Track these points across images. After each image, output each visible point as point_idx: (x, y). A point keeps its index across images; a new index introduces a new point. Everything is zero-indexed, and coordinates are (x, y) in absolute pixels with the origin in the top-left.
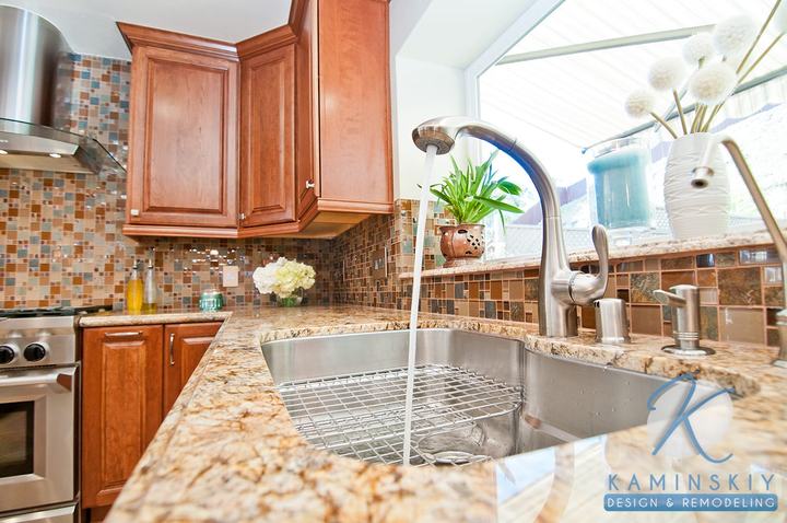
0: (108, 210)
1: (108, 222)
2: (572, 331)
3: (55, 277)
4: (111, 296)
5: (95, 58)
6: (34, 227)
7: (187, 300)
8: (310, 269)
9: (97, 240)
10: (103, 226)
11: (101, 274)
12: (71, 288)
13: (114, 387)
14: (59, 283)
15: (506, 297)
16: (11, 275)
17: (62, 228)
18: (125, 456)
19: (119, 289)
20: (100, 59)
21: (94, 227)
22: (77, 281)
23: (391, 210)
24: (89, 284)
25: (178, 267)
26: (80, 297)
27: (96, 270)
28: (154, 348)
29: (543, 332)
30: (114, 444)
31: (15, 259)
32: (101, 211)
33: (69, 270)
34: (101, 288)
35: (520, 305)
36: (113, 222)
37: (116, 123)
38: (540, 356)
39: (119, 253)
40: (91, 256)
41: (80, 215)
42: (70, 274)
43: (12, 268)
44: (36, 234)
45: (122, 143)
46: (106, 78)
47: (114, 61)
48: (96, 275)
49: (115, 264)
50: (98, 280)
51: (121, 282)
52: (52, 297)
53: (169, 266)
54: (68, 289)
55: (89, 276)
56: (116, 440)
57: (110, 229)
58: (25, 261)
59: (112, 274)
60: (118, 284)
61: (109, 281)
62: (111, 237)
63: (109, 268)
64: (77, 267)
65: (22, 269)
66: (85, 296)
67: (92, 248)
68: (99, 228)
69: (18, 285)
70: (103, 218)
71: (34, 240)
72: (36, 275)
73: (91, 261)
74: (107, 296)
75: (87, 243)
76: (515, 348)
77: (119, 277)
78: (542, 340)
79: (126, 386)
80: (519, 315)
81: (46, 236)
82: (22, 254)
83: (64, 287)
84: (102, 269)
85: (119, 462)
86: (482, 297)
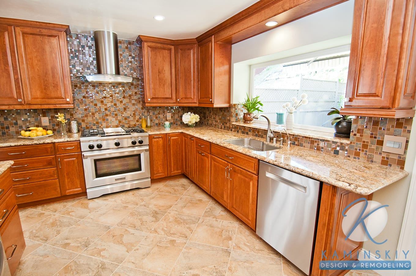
0: (132, 95)
1: (132, 100)
2: (270, 141)
3: (120, 118)
4: (135, 123)
5: (122, 40)
6: (112, 102)
7: (157, 124)
8: (198, 116)
9: (130, 105)
10: (131, 101)
11: (132, 117)
12: (124, 121)
13: (156, 150)
14: (120, 120)
15: (260, 134)
16: (107, 117)
17: (120, 102)
18: (159, 167)
19: (137, 121)
20: (124, 40)
21: (129, 101)
22: (126, 119)
23: (230, 106)
24: (129, 120)
25: (154, 114)
26: (127, 124)
27: (131, 115)
28: (165, 140)
29: (266, 141)
30: (157, 164)
31: (107, 112)
32: (130, 96)
33: (123, 115)
34: (133, 121)
35: (263, 136)
36: (134, 100)
37: (132, 64)
38: (266, 144)
39: (137, 109)
40: (129, 111)
41: (124, 97)
42: (123, 117)
43: (107, 115)
44: (113, 104)
45: (134, 72)
46: (127, 48)
47: (129, 41)
48: (131, 117)
49: (136, 113)
50: (132, 119)
51: (138, 119)
52: (119, 124)
53: (151, 114)
54: (123, 121)
55: (129, 117)
56: (157, 163)
57: (133, 102)
58: (110, 113)
59: (135, 116)
60: (137, 120)
61: (134, 119)
62: (134, 104)
63: (134, 114)
64: (125, 115)
65: (110, 115)
66: (128, 124)
67: (129, 108)
68: (130, 102)
69: (109, 121)
70: (131, 98)
71: (112, 106)
72: (114, 117)
73: (129, 112)
74: (134, 123)
75: (127, 107)
76: (262, 143)
77: (137, 117)
78: (266, 143)
79: (159, 150)
80: (262, 137)
81: (115, 105)
82: (109, 111)
83: (122, 121)
84: (132, 115)
85: (158, 168)
86: (255, 132)
